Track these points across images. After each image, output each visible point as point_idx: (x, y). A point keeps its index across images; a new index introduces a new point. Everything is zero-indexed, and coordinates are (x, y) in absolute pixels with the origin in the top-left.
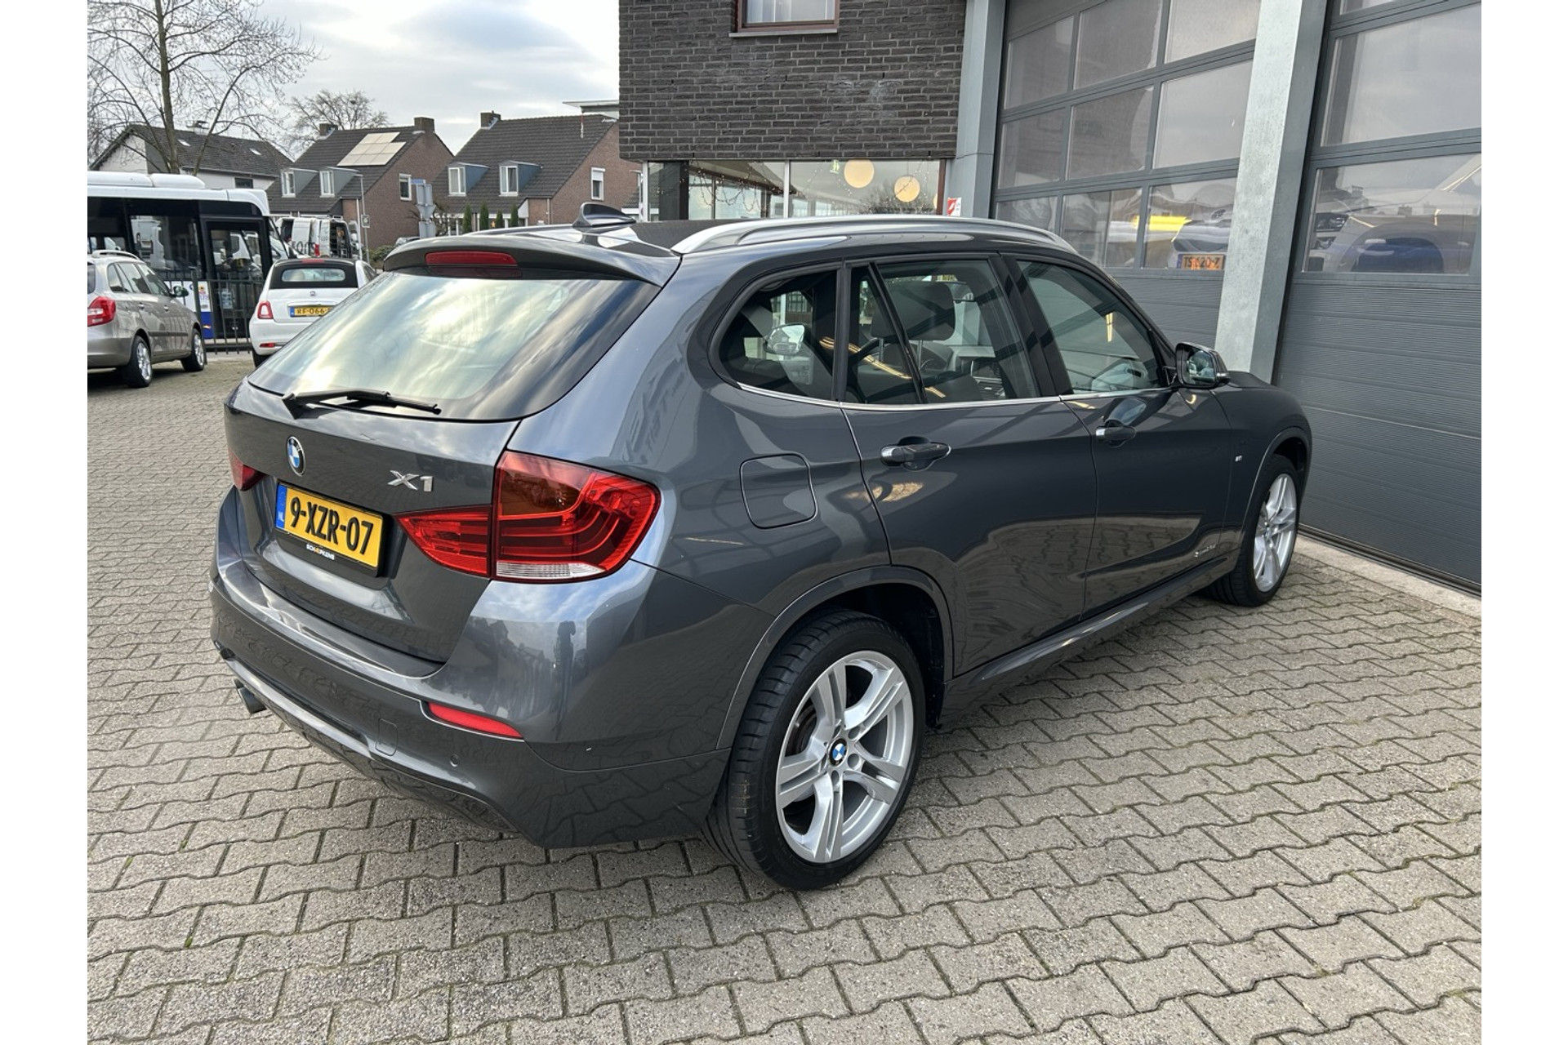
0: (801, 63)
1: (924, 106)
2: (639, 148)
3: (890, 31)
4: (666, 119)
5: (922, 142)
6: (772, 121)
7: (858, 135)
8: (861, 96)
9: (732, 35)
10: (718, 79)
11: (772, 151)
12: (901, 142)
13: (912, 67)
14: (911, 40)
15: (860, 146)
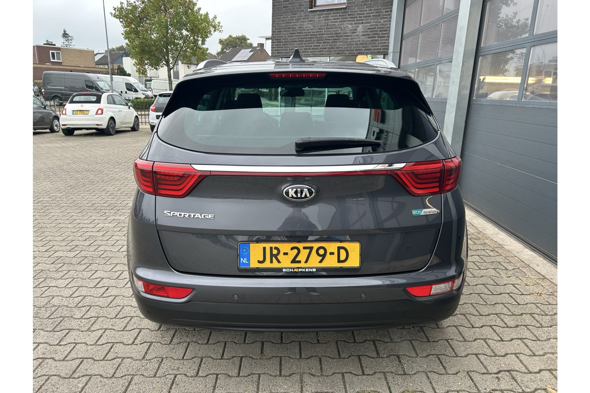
0: (333, 19)
1: (377, 34)
2: (278, 53)
3: (365, 6)
4: (287, 42)
5: (376, 48)
6: (322, 42)
7: (352, 46)
8: (354, 31)
9: (309, 10)
10: (305, 26)
11: (322, 53)
12: (368, 48)
13: (373, 19)
14: (373, 9)
15: (353, 50)
